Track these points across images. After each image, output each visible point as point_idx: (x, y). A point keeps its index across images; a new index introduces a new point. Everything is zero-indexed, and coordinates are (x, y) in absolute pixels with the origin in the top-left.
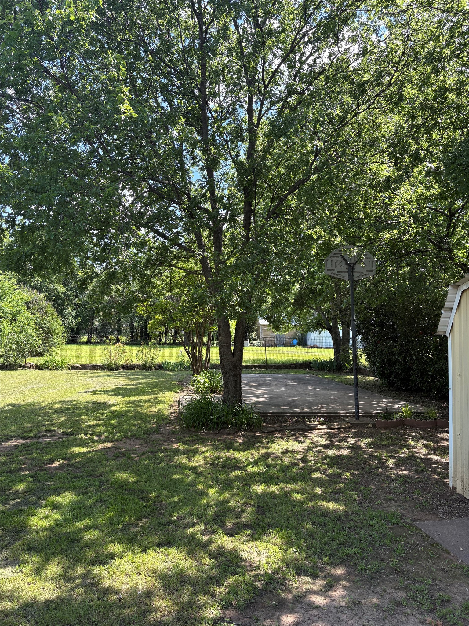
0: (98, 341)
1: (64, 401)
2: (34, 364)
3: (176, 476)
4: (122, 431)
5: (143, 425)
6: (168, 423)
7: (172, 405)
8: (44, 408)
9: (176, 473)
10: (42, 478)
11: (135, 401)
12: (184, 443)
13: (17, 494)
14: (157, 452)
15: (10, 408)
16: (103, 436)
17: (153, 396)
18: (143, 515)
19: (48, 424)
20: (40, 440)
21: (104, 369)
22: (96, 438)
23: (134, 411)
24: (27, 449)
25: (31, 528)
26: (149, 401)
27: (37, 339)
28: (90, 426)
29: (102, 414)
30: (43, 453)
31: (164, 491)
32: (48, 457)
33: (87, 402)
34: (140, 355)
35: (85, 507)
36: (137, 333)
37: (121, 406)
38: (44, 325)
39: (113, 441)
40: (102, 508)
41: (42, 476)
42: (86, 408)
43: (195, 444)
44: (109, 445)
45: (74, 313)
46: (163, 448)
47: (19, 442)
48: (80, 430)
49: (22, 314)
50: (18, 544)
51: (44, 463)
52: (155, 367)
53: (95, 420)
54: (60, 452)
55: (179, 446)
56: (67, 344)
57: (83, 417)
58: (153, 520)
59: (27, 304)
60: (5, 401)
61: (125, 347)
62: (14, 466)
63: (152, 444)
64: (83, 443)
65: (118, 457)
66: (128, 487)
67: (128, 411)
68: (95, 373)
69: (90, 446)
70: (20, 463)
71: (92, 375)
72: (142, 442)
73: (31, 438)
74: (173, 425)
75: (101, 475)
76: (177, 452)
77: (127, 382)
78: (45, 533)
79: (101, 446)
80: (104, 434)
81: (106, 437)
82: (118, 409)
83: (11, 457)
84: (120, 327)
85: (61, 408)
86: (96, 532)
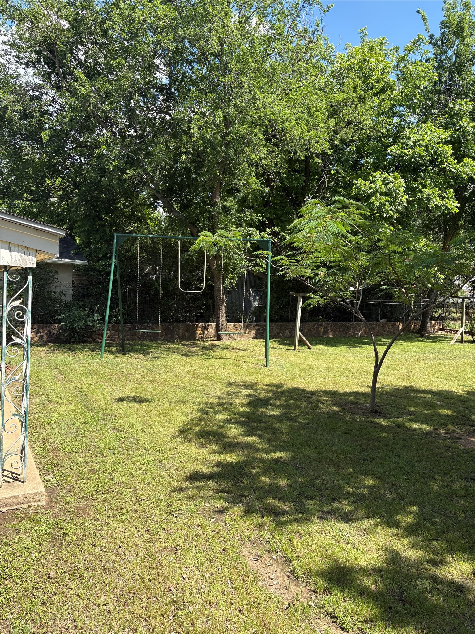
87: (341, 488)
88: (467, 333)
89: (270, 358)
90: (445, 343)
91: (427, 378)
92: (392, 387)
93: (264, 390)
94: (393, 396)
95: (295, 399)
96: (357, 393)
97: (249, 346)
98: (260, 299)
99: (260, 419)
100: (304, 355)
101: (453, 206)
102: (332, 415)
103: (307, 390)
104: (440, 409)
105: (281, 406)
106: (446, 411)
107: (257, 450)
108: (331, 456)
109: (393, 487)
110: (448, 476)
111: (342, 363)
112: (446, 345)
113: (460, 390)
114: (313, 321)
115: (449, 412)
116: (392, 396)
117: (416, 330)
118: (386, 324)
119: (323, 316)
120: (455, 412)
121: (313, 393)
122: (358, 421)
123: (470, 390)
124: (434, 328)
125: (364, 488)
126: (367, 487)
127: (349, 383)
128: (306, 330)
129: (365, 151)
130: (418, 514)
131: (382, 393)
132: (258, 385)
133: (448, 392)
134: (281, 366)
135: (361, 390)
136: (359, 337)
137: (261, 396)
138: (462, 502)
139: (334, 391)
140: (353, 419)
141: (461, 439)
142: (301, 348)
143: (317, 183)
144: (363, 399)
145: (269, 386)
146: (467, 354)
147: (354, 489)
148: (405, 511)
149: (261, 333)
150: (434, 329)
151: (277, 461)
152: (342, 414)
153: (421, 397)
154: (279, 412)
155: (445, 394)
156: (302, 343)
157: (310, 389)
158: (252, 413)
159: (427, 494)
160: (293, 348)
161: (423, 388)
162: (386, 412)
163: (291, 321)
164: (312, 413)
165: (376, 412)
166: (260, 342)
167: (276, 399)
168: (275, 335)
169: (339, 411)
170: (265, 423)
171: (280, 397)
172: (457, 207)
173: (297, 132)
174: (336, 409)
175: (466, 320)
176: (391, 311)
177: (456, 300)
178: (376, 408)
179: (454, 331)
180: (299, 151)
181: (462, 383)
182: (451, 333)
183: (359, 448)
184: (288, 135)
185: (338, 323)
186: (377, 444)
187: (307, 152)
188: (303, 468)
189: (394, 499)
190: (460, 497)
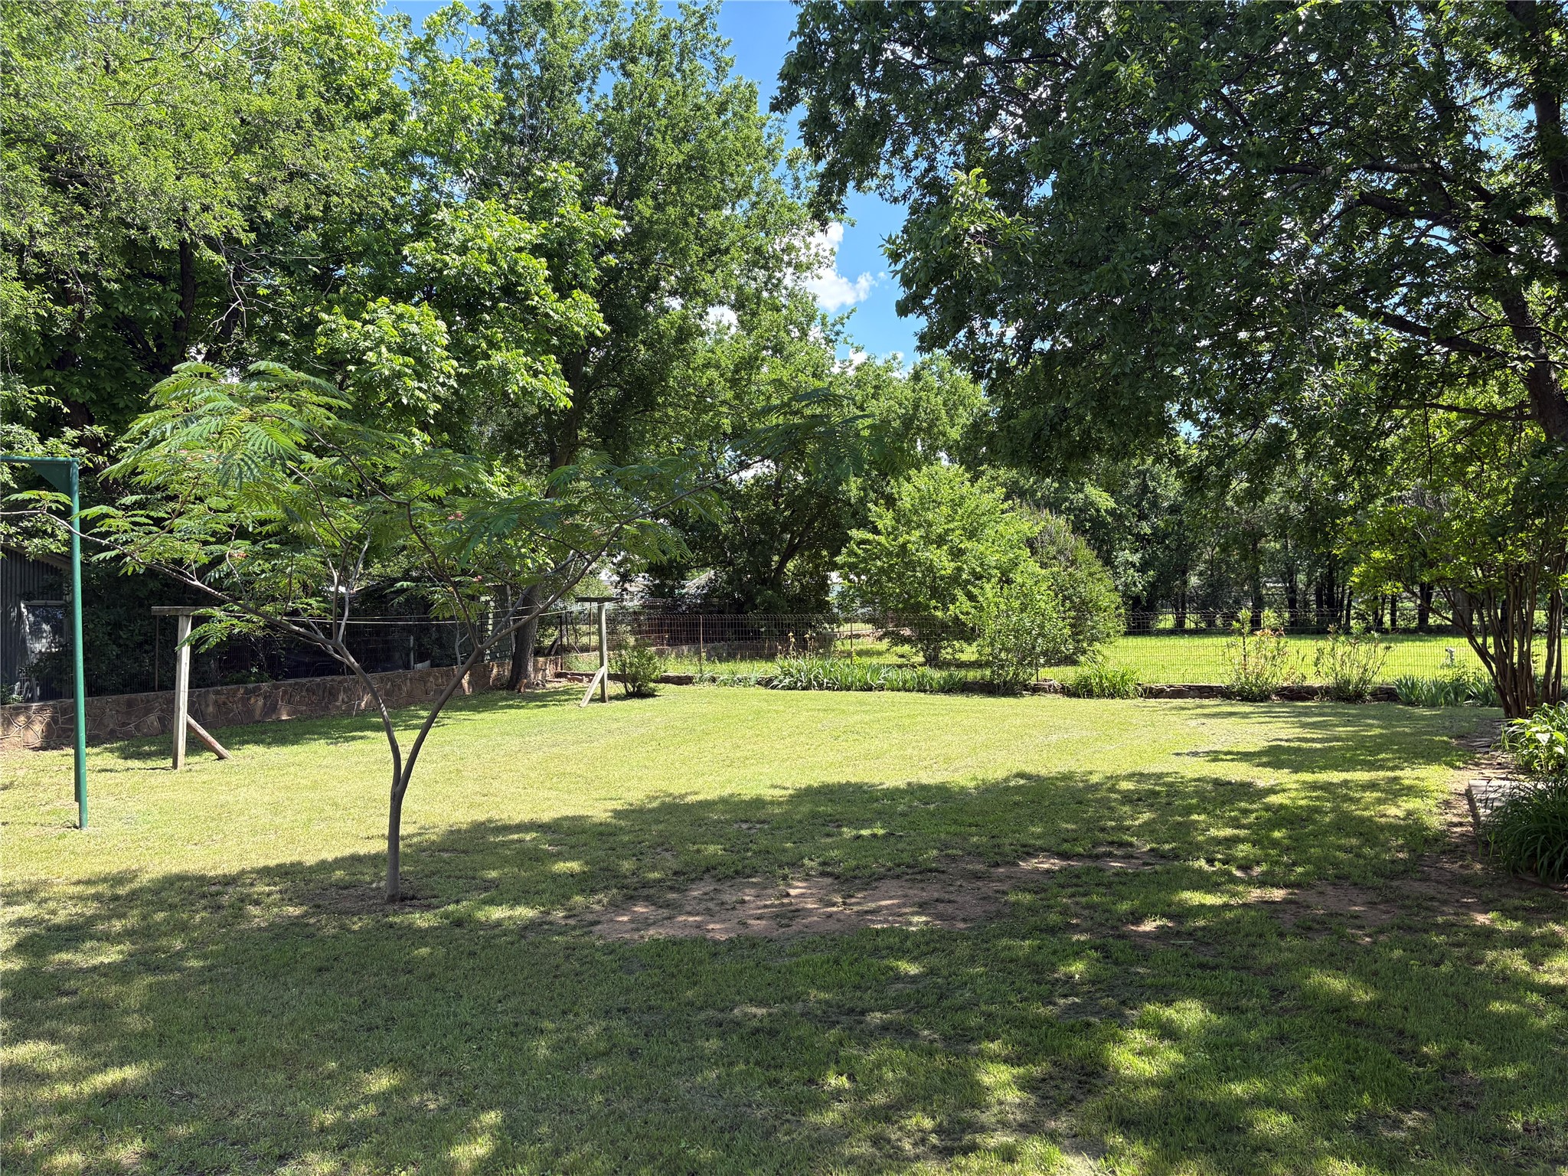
0: (1203, 625)
1: (1141, 774)
2: (1056, 683)
3: (1497, 1007)
4: (1308, 861)
5: (1367, 851)
6: (1444, 852)
7: (1447, 804)
8: (1096, 787)
9: (1498, 997)
10: (1122, 957)
11: (1331, 784)
12: (1509, 913)
13: (1069, 985)
14: (1426, 931)
15: (1022, 782)
16: (1257, 870)
17: (1381, 774)
18: (1414, 1100)
19: (1113, 828)
20: (1100, 864)
21: (1229, 698)
22: (1239, 874)
23: (1332, 810)
24: (1075, 881)
25: (1117, 1072)
26: (1372, 786)
27: (1061, 624)
28: (1218, 841)
29: (1246, 812)
30: (1114, 895)
31: (1467, 1044)
32: (1125, 906)
33: (1199, 780)
34: (1327, 662)
35: (1244, 1046)
36: (1307, 604)
37: (1293, 794)
38: (1071, 591)
39: (1286, 886)
40: (1291, 1058)
41: (1122, 951)
42: (1199, 793)
43: (1547, 920)
44: (1278, 894)
45: (1136, 558)
46: (1440, 920)
47: (1053, 864)
48: (1194, 850)
49: (1021, 568)
50: (1092, 1104)
51: (1119, 920)
52: (1374, 694)
53: (1227, 825)
54: (1154, 898)
55: (1493, 921)
56: (1127, 634)
57: (1195, 817)
58: (1449, 1119)
59: (1030, 543)
60: (1009, 764)
61: (1283, 641)
62: (1054, 918)
63: (1403, 907)
64: (1205, 883)
65: (1310, 928)
66: (1356, 1016)
67: (1317, 810)
68: (1208, 706)
69: (1228, 892)
70: (1065, 912)
71: (1199, 711)
72: (1372, 896)
73: (1079, 856)
74: (1462, 858)
75: (1269, 971)
76: (1487, 936)
77: (1298, 732)
78: (1154, 1092)
79: (1255, 894)
80: (1258, 864)
81: (1264, 874)
82: (1287, 802)
83: (1043, 895)
84: (1256, 588)
85: (1136, 791)
86: (1284, 1118)
87: (302, 1120)
88: (611, 677)
89: (90, 802)
90: (569, 706)
91: (527, 795)
92: (443, 827)
93: (71, 898)
94: (447, 851)
95: (172, 907)
96: (355, 860)
97: (21, 773)
98: (57, 630)
99: (57, 983)
100: (205, 777)
101: (560, 392)
102: (282, 931)
103: (212, 874)
104: (556, 862)
105: (129, 934)
106: (569, 865)
107: (42, 1078)
108: (276, 1043)
109: (442, 1079)
110: (571, 1017)
111: (314, 786)
112: (570, 711)
113: (599, 812)
114: (232, 683)
115: (574, 866)
116: (443, 850)
117: (503, 681)
118: (429, 675)
119: (260, 667)
120: (587, 863)
121: (229, 881)
122: (354, 932)
123: (620, 808)
124: (542, 672)
125: (366, 1104)
126: (375, 1098)
127: (333, 837)
128: (211, 709)
129: (347, 248)
130: (500, 1129)
131: (420, 849)
132: (51, 885)
133: (574, 818)
134: (129, 821)
135: (364, 849)
136: (362, 714)
137: (60, 918)
138: (599, 1071)
139: (292, 865)
140: (343, 927)
141: (599, 922)
142: (197, 759)
143: (217, 315)
144: (372, 871)
145: (88, 882)
146: (615, 726)
147: (339, 1114)
148: (469, 1131)
149: (64, 730)
150: (544, 676)
151: (110, 1096)
152: (312, 921)
153: (513, 842)
154: (121, 952)
155: (565, 824)
156: (196, 745)
157: (220, 872)
158: (32, 972)
159: (524, 1073)
160: (169, 762)
161: (517, 819)
162: (429, 893)
163: (162, 688)
164: (224, 935)
165: (403, 899)
166: (62, 758)
167: (109, 918)
168: (112, 732)
169: (303, 916)
170: (74, 993)
171: (122, 910)
172: (568, 395)
173: (144, 173)
174: (293, 911)
175: (609, 649)
176: (439, 642)
177: (587, 605)
178: (404, 888)
179: (587, 675)
180: (152, 224)
181: (603, 793)
182: (581, 681)
183: (355, 1001)
184: (116, 178)
185: (304, 680)
186: (403, 979)
187: (180, 230)
188: (191, 1095)
189: (444, 1109)
190: (595, 1058)
